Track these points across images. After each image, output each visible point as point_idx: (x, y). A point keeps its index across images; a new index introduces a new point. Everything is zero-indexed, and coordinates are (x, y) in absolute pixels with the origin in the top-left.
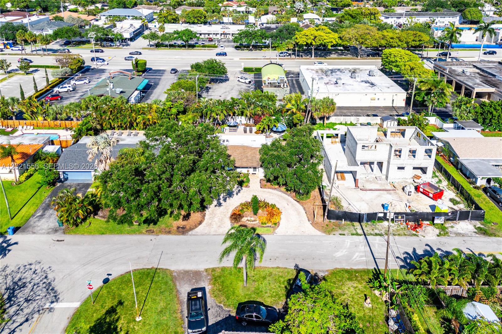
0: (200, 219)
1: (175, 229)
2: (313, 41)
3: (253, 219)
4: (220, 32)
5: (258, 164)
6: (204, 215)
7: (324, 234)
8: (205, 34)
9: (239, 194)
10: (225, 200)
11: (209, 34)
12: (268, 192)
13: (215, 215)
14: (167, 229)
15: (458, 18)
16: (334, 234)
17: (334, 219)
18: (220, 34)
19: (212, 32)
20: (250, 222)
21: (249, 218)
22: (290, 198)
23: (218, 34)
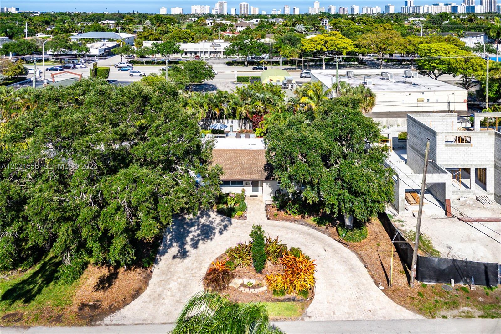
0: (137, 285)
1: (75, 308)
2: (323, 47)
3: (254, 282)
4: (209, 50)
5: (262, 176)
6: (149, 276)
7: (420, 317)
8: (191, 53)
9: (224, 232)
10: (195, 246)
11: (196, 53)
12: (283, 227)
13: (173, 275)
14: (56, 312)
15: (482, 37)
16: (444, 317)
17: (431, 279)
18: (209, 53)
19: (200, 50)
20: (247, 290)
21: (246, 281)
22: (326, 237)
23: (207, 52)
